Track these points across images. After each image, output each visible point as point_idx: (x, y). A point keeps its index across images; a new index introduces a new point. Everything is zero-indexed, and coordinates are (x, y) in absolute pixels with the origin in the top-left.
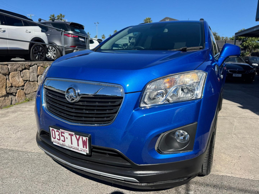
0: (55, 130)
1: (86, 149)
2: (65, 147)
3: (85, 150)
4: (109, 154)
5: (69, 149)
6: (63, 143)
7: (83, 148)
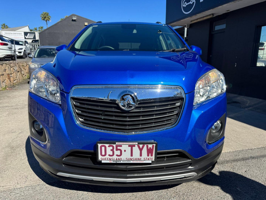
0: (107, 145)
1: (151, 157)
2: (122, 162)
3: (149, 159)
4: (167, 157)
5: (128, 162)
6: (118, 157)
7: (148, 157)
